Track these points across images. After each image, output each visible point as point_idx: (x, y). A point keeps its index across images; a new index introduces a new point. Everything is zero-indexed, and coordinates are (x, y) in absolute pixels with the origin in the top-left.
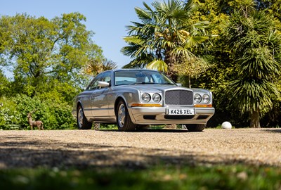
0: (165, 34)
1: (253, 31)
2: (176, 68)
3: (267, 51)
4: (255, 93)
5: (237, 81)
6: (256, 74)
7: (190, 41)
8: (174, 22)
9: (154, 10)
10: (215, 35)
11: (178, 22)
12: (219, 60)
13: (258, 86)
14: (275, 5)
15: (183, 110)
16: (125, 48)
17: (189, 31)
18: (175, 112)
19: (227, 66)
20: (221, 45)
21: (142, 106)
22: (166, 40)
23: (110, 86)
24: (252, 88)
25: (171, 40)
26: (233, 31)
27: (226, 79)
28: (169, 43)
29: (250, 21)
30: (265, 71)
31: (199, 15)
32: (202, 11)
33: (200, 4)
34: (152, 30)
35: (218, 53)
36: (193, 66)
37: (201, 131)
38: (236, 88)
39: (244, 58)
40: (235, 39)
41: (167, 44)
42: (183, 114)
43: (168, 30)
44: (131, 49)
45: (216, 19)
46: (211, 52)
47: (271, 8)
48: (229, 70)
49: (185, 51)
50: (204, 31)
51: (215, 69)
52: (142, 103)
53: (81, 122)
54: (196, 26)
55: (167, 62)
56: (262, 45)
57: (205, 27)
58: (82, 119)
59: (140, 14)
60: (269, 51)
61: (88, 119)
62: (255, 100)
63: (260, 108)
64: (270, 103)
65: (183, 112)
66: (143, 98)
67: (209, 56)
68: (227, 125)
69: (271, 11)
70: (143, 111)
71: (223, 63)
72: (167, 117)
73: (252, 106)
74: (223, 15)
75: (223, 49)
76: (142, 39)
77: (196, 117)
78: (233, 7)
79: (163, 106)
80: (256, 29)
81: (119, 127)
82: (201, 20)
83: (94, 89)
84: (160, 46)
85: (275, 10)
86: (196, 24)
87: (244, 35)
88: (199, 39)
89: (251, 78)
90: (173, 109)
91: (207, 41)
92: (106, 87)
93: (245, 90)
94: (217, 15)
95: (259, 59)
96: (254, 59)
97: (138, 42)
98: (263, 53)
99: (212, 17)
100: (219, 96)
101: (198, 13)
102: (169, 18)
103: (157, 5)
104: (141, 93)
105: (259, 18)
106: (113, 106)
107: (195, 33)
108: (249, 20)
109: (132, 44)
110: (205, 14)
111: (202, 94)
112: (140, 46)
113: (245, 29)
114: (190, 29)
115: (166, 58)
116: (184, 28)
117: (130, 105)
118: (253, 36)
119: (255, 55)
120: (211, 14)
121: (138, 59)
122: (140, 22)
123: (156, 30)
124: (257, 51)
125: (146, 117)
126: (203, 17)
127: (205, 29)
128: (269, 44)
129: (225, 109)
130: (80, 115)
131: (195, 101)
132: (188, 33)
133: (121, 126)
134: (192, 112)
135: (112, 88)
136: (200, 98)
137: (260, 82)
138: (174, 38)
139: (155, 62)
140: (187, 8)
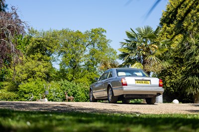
0: (143, 47)
4: (195, 83)
6: (196, 71)
7: (157, 52)
8: (149, 40)
9: (137, 32)
10: (174, 47)
11: (151, 40)
12: (177, 62)
13: (197, 79)
16: (120, 55)
19: (182, 66)
20: (178, 53)
22: (143, 51)
24: (194, 80)
25: (146, 51)
26: (183, 45)
28: (144, 53)
31: (167, 35)
32: (168, 32)
33: (167, 28)
34: (135, 44)
35: (177, 58)
36: (157, 66)
38: (184, 80)
39: (189, 62)
40: (184, 50)
43: (144, 45)
44: (123, 56)
45: (176, 37)
46: (171, 58)
48: (184, 68)
49: (154, 57)
50: (166, 45)
51: (175, 67)
54: (162, 42)
55: (144, 63)
57: (168, 43)
59: (129, 35)
67: (170, 60)
71: (180, 64)
74: (180, 35)
75: (180, 56)
80: (196, 45)
82: (167, 38)
84: (139, 54)
87: (189, 48)
88: (162, 50)
89: (193, 74)
91: (167, 51)
93: (189, 81)
94: (177, 34)
96: (195, 63)
97: (127, 51)
101: (166, 33)
102: (145, 38)
103: (139, 30)
105: (198, 39)
107: (161, 46)
108: (192, 39)
109: (124, 52)
110: (170, 34)
112: (127, 54)
113: (190, 44)
114: (158, 44)
115: (143, 61)
116: (155, 43)
118: (194, 49)
119: (196, 60)
120: (174, 34)
121: (127, 62)
122: (129, 39)
123: (137, 44)
124: (197, 58)
126: (169, 36)
132: (157, 47)
138: (148, 50)
139: (136, 64)
140: (156, 32)
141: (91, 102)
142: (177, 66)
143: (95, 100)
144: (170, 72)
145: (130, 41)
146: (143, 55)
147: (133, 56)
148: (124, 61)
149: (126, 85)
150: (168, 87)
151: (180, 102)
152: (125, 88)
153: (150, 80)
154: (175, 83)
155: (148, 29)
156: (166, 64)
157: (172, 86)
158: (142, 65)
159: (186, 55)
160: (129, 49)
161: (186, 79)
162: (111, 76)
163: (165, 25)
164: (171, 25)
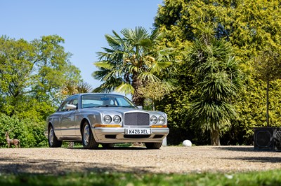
0: (132, 59)
1: (213, 57)
2: (141, 90)
3: (225, 75)
4: (214, 114)
5: (198, 103)
6: (215, 96)
7: (155, 67)
8: (141, 48)
10: (179, 60)
11: (145, 50)
12: (183, 83)
13: (217, 107)
14: (235, 33)
15: (140, 130)
16: (96, 72)
17: (155, 57)
18: (133, 132)
19: (190, 89)
20: (185, 69)
21: (104, 126)
22: (133, 65)
23: (77, 108)
24: (212, 109)
25: (138, 66)
26: (194, 57)
28: (136, 69)
29: (209, 49)
30: (224, 94)
31: (166, 42)
32: (168, 37)
33: (167, 31)
34: (121, 55)
35: (182, 77)
36: (157, 89)
37: (158, 149)
38: (196, 110)
39: (204, 82)
40: (196, 64)
41: (133, 70)
42: (140, 133)
43: (135, 56)
44: (102, 73)
45: (181, 45)
46: (175, 77)
47: (231, 36)
48: (193, 92)
49: (151, 76)
50: (168, 57)
51: (180, 91)
52: (103, 123)
53: (52, 141)
54: (161, 53)
56: (221, 70)
57: (170, 53)
58: (52, 138)
59: (110, 41)
60: (227, 75)
61: (58, 138)
62: (214, 120)
63: (220, 127)
64: (229, 123)
65: (141, 132)
66: (105, 119)
67: (174, 80)
68: (187, 143)
69: (231, 38)
70: (105, 131)
71: (187, 86)
72: (126, 136)
73: (212, 126)
74: (187, 42)
75: (187, 73)
76: (112, 64)
77: (152, 136)
78: (197, 34)
79: (122, 127)
80: (215, 56)
81: (84, 145)
82: (167, 46)
83: (63, 111)
84: (127, 70)
85: (235, 38)
86: (162, 50)
87: (204, 61)
88: (163, 65)
89: (210, 100)
90: (131, 129)
91: (171, 66)
92: (74, 109)
93: (205, 111)
94: (182, 41)
95: (218, 83)
96: (213, 83)
97: (107, 67)
98: (222, 77)
99: (177, 44)
100: (184, 116)
101: (165, 39)
102: (137, 46)
103: (126, 34)
104: (103, 115)
105: (218, 46)
106: (79, 127)
107: (160, 58)
108: (209, 47)
109: (102, 68)
110: (171, 41)
111: (158, 116)
112: (110, 71)
113: (206, 55)
114: (155, 55)
115: (133, 81)
116: (150, 54)
117: (93, 126)
118: (212, 62)
119: (215, 79)
120: (177, 41)
121: (108, 83)
122: (110, 48)
123: (124, 56)
124: (216, 75)
125: (108, 136)
126: (169, 44)
127: (170, 55)
128: (228, 69)
129: (189, 128)
130: (51, 134)
131: (151, 123)
132: (154, 59)
133: (86, 144)
134: (148, 131)
135: (79, 110)
136: (156, 120)
137: (219, 103)
138: (141, 64)
139: (123, 86)
140: (153, 37)
142: (184, 89)
144: (173, 98)
145: (112, 51)
146: (134, 73)
147: (118, 74)
148: (104, 82)
154: (179, 115)
155: (140, 32)
156: (168, 86)
157: (176, 120)
158: (132, 87)
160: (110, 63)
161: (198, 108)
163: (164, 28)
164: (173, 27)
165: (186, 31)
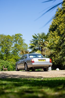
5: (62, 56)
8: (44, 39)
9: (38, 36)
10: (56, 43)
11: (45, 39)
12: (58, 50)
16: (30, 47)
19: (60, 52)
20: (58, 45)
26: (60, 42)
27: (60, 55)
28: (42, 46)
33: (52, 33)
34: (37, 42)
35: (57, 48)
40: (61, 44)
43: (42, 42)
45: (57, 38)
49: (46, 48)
50: (52, 42)
54: (50, 40)
55: (42, 51)
57: (53, 40)
59: (34, 37)
67: (54, 49)
68: (58, 69)
74: (59, 36)
84: (39, 46)
87: (63, 43)
93: (64, 59)
94: (57, 36)
97: (33, 45)
101: (52, 36)
102: (42, 38)
103: (39, 34)
107: (50, 42)
110: (54, 36)
112: (34, 46)
114: (48, 41)
120: (56, 36)
122: (34, 39)
123: (38, 42)
126: (53, 37)
138: (43, 44)
139: (38, 51)
140: (47, 35)
141: (16, 71)
142: (58, 52)
143: (18, 70)
144: (55, 55)
145: (34, 40)
146: (41, 47)
147: (36, 47)
148: (32, 50)
149: (34, 62)
150: (54, 62)
151: (59, 69)
152: (33, 64)
153: (45, 59)
154: (57, 60)
155: (43, 34)
156: (52, 51)
158: (41, 52)
159: (62, 46)
160: (34, 44)
161: (62, 58)
162: (26, 58)
163: (51, 32)
164: (54, 32)
165: (59, 33)
